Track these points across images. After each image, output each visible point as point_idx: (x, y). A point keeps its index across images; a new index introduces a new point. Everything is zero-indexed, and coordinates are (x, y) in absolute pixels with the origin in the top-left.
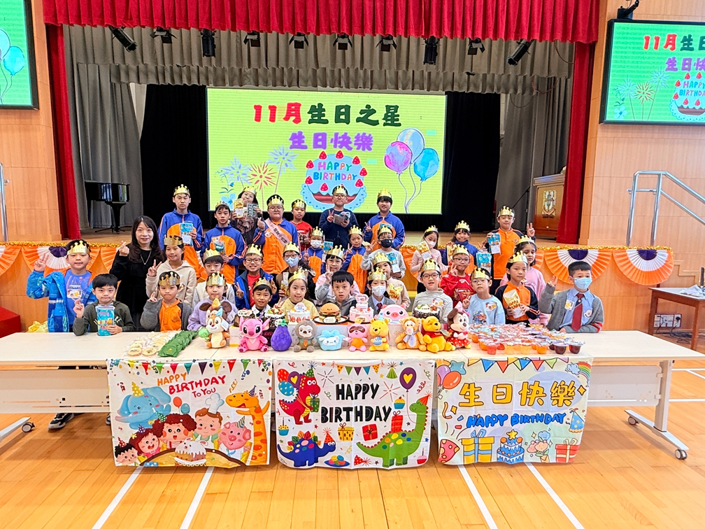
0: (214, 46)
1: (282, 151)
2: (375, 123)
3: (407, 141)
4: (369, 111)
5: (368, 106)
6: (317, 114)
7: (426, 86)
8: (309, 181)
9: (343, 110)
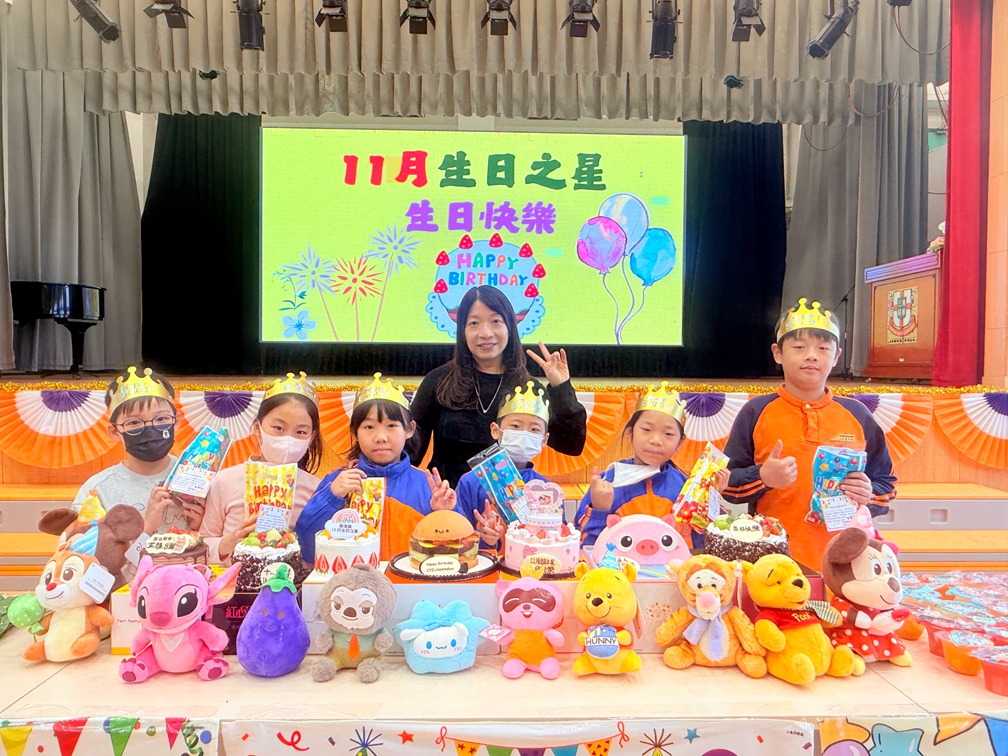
0: (261, 30)
1: (392, 237)
2: (560, 184)
3: (616, 216)
4: (548, 164)
5: (546, 156)
6: (457, 170)
7: (651, 110)
8: (441, 287)
9: (501, 163)
